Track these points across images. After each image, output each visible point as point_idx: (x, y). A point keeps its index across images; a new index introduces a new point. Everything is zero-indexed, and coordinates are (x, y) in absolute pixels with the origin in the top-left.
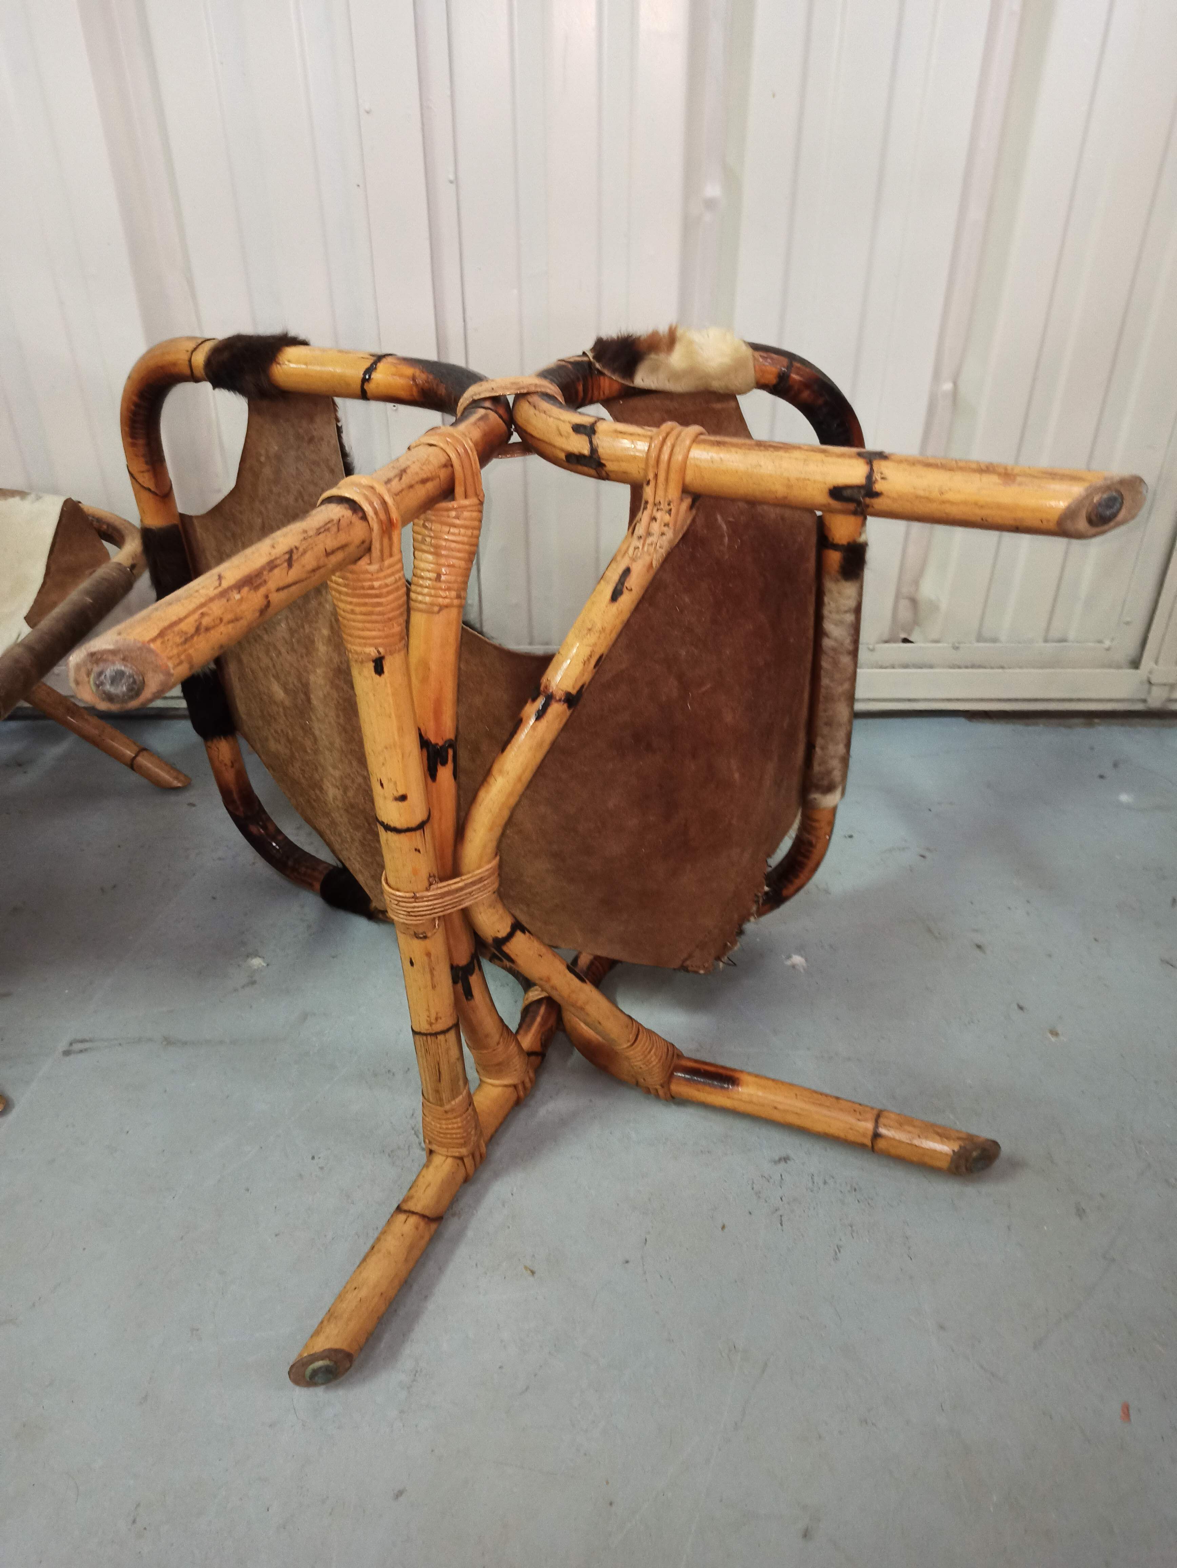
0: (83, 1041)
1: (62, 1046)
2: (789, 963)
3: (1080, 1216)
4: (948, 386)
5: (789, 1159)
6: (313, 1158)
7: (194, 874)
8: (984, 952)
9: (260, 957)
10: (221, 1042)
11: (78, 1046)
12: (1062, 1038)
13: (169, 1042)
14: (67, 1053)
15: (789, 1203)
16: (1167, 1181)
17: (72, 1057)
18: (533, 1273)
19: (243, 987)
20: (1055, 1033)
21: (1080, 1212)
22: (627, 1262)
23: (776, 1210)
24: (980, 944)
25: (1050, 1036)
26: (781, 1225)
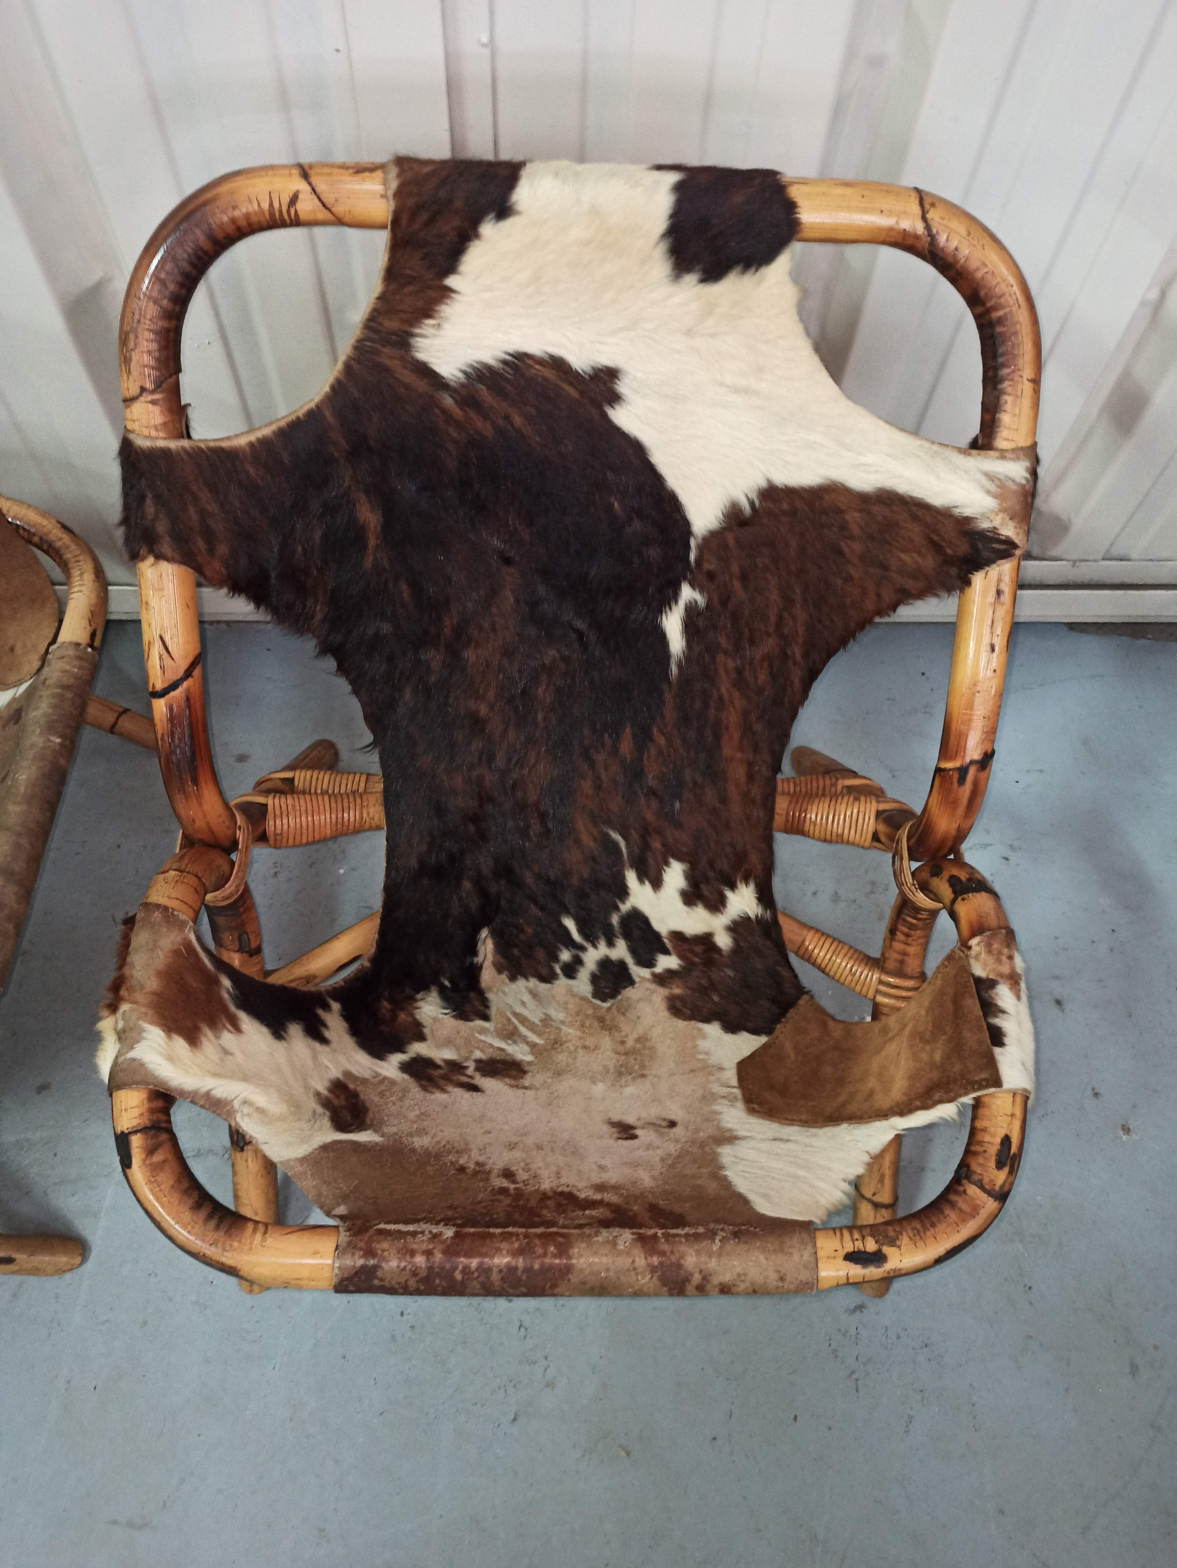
3: (1134, 1375)
5: (864, 1307)
6: (402, 1314)
8: (1063, 1011)
12: (1133, 1136)
15: (864, 1364)
18: (628, 1456)
20: (1127, 1130)
21: (1134, 1369)
22: (714, 1439)
23: (853, 1373)
24: (1060, 998)
25: (1121, 1133)
26: (857, 1391)
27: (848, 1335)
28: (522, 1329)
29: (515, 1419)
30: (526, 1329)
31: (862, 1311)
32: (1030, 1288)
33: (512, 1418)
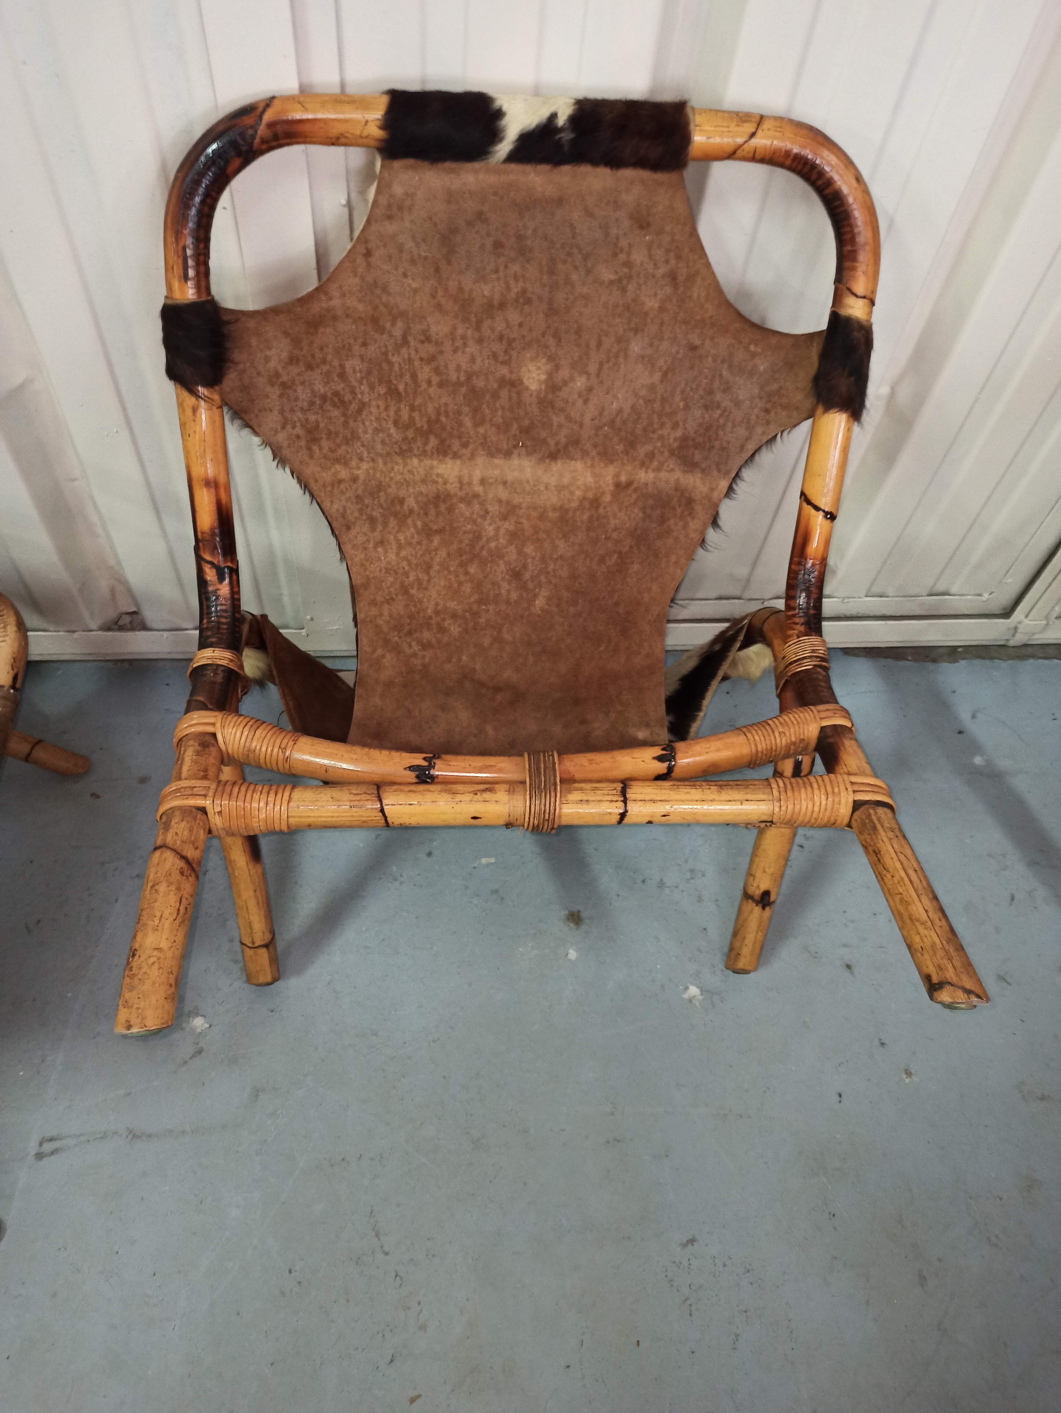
0: (51, 1140)
1: (33, 1147)
2: (686, 996)
3: (922, 1285)
5: (695, 1241)
6: (290, 1271)
7: (117, 900)
8: (852, 973)
9: (202, 1016)
10: (183, 1132)
11: (47, 1147)
12: (914, 1079)
13: (134, 1136)
14: (40, 1156)
15: (696, 1291)
16: (989, 1239)
17: (45, 1160)
19: (191, 1058)
20: (908, 1073)
21: (922, 1280)
22: (568, 1367)
23: (687, 1299)
24: (850, 963)
25: (905, 1076)
26: (691, 1315)
27: (682, 1266)
28: (398, 1278)
29: (392, 1361)
30: (401, 1278)
31: (693, 1245)
32: (834, 1215)
33: (389, 1360)
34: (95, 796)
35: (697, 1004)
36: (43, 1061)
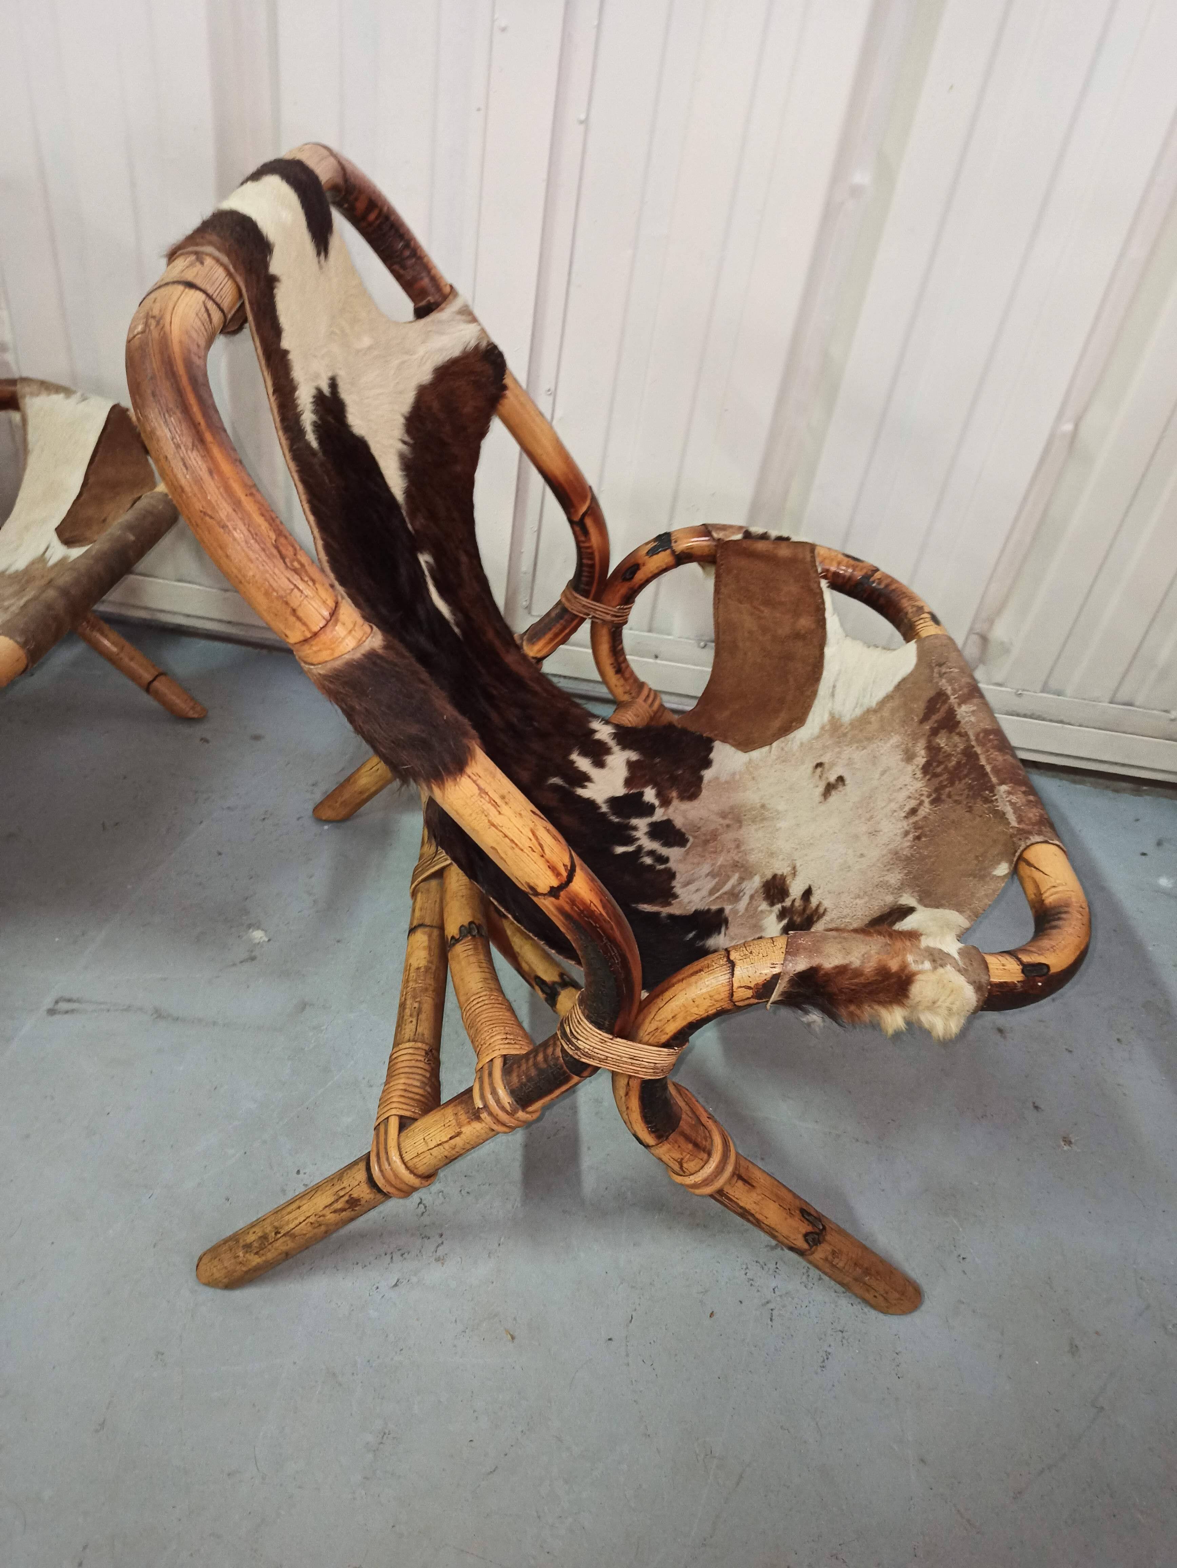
0: (69, 1000)
1: (48, 1002)
3: (1073, 1354)
4: (1068, 427)
7: (201, 822)
8: (1005, 1038)
9: (263, 930)
10: (215, 1023)
11: (63, 1006)
12: (1075, 1148)
13: (159, 1014)
14: (52, 1012)
15: (781, 1296)
16: (1165, 1327)
17: (57, 1017)
18: (513, 1338)
19: (242, 962)
20: (1068, 1142)
21: (1074, 1349)
22: (610, 1339)
23: (768, 1303)
24: (1002, 1027)
25: (1063, 1143)
26: (771, 1320)
27: (767, 1267)
28: (421, 1206)
29: (396, 1285)
33: (393, 1284)
34: (205, 740)
35: (817, 1029)
36: (83, 934)
